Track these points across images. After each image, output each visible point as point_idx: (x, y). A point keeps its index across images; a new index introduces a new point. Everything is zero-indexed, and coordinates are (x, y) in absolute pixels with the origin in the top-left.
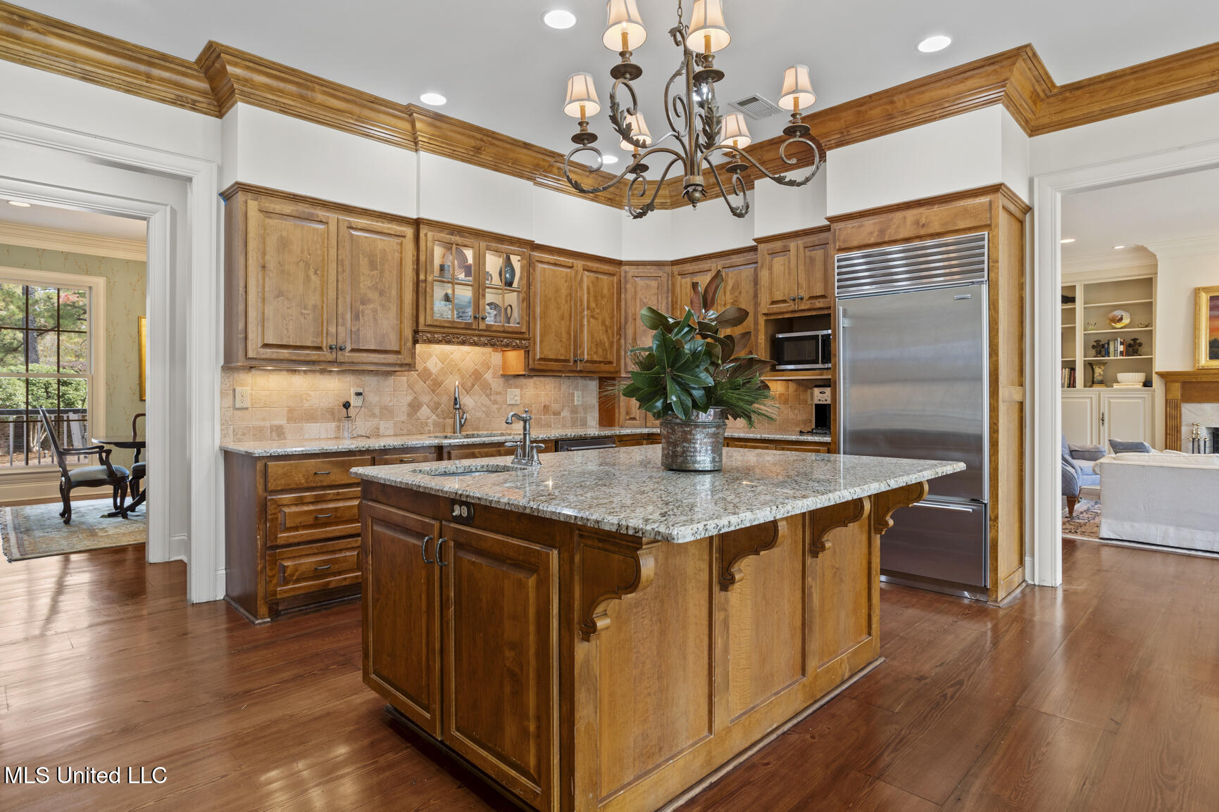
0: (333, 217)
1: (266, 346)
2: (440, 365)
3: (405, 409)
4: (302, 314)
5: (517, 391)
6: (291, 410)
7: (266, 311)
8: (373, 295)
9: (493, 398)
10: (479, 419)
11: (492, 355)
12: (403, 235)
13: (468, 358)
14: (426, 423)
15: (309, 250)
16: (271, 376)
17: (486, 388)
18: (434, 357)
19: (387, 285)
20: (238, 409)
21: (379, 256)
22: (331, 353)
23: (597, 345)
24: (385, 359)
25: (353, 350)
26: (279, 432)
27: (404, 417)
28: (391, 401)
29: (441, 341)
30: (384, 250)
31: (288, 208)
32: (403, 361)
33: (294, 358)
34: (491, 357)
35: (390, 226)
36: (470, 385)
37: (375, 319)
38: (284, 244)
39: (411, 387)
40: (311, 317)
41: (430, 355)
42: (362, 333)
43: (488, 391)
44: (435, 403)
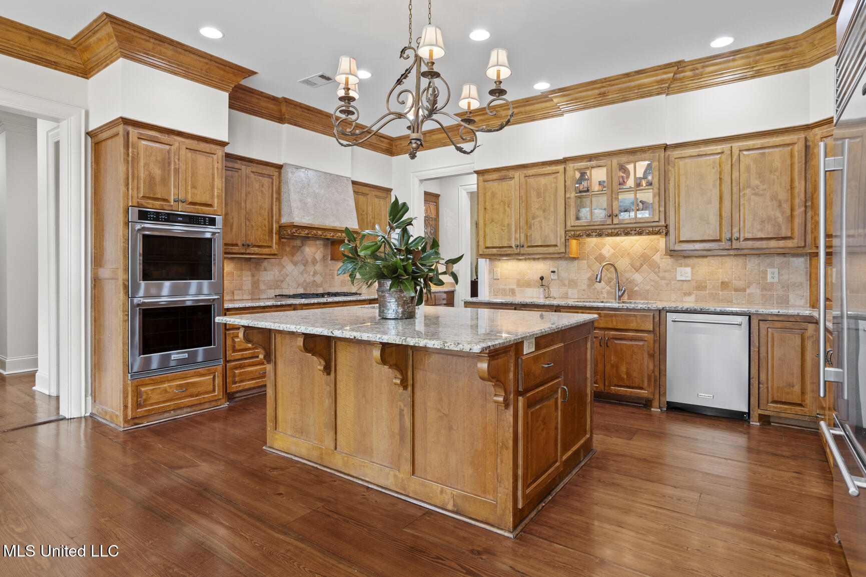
0: (517, 174)
1: (487, 248)
2: (612, 251)
3: (586, 282)
4: (502, 229)
5: (689, 269)
6: (518, 281)
7: (486, 230)
8: (539, 213)
9: (661, 274)
10: (647, 291)
11: (660, 241)
12: (558, 171)
13: (637, 245)
14: (601, 292)
15: (505, 195)
16: (509, 263)
17: (655, 267)
18: (607, 245)
19: (548, 205)
20: (495, 279)
21: (542, 188)
22: (517, 249)
23: (763, 222)
24: (547, 250)
25: (529, 247)
26: (513, 292)
27: (584, 287)
28: (575, 277)
29: (621, 234)
30: (546, 184)
31: (495, 176)
32: (559, 251)
33: (499, 253)
34: (659, 242)
35: (551, 168)
36: (638, 264)
37: (541, 227)
38: (493, 195)
39: (589, 267)
40: (506, 230)
41: (605, 245)
42: (533, 236)
43: (657, 270)
44: (609, 278)
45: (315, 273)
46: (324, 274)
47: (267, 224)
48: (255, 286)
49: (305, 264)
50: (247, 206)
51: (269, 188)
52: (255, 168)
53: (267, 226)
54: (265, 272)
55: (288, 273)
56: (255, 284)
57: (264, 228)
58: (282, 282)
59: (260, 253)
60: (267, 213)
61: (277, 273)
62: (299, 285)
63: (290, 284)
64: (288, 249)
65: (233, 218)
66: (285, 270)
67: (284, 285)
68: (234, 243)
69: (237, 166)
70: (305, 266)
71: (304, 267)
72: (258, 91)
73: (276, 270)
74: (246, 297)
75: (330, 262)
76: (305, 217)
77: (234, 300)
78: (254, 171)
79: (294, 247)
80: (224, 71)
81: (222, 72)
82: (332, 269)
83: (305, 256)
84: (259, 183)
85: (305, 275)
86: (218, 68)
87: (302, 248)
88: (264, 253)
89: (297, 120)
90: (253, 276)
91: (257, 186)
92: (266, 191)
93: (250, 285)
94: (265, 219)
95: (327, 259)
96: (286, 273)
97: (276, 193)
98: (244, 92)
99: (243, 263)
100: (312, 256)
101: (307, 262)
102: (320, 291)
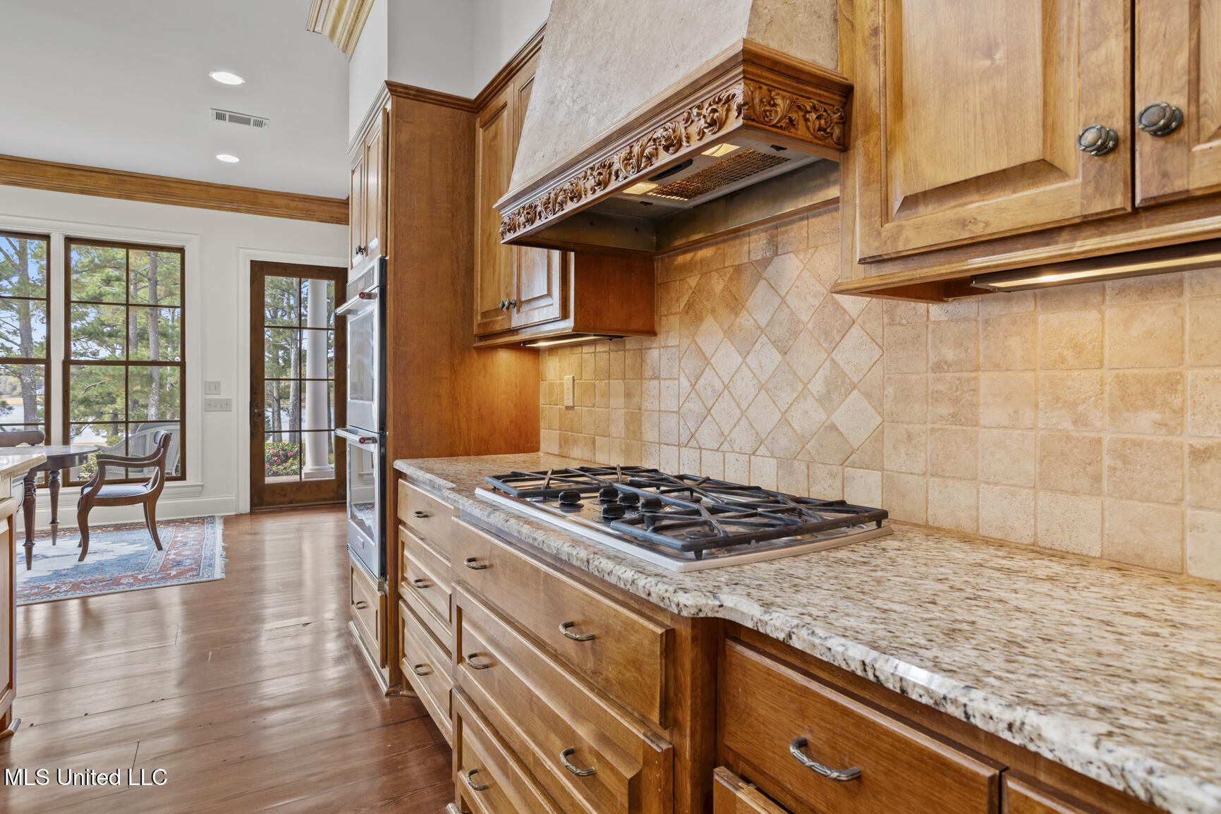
46: (889, 390)
48: (631, 428)
52: (525, 74)
54: (655, 382)
55: (720, 386)
56: (634, 423)
64: (718, 285)
66: (708, 372)
67: (707, 434)
69: (501, 99)
70: (784, 350)
73: (682, 375)
74: (614, 458)
78: (524, 83)
85: (787, 395)
90: (628, 394)
93: (622, 423)
96: (714, 387)
101: (795, 329)
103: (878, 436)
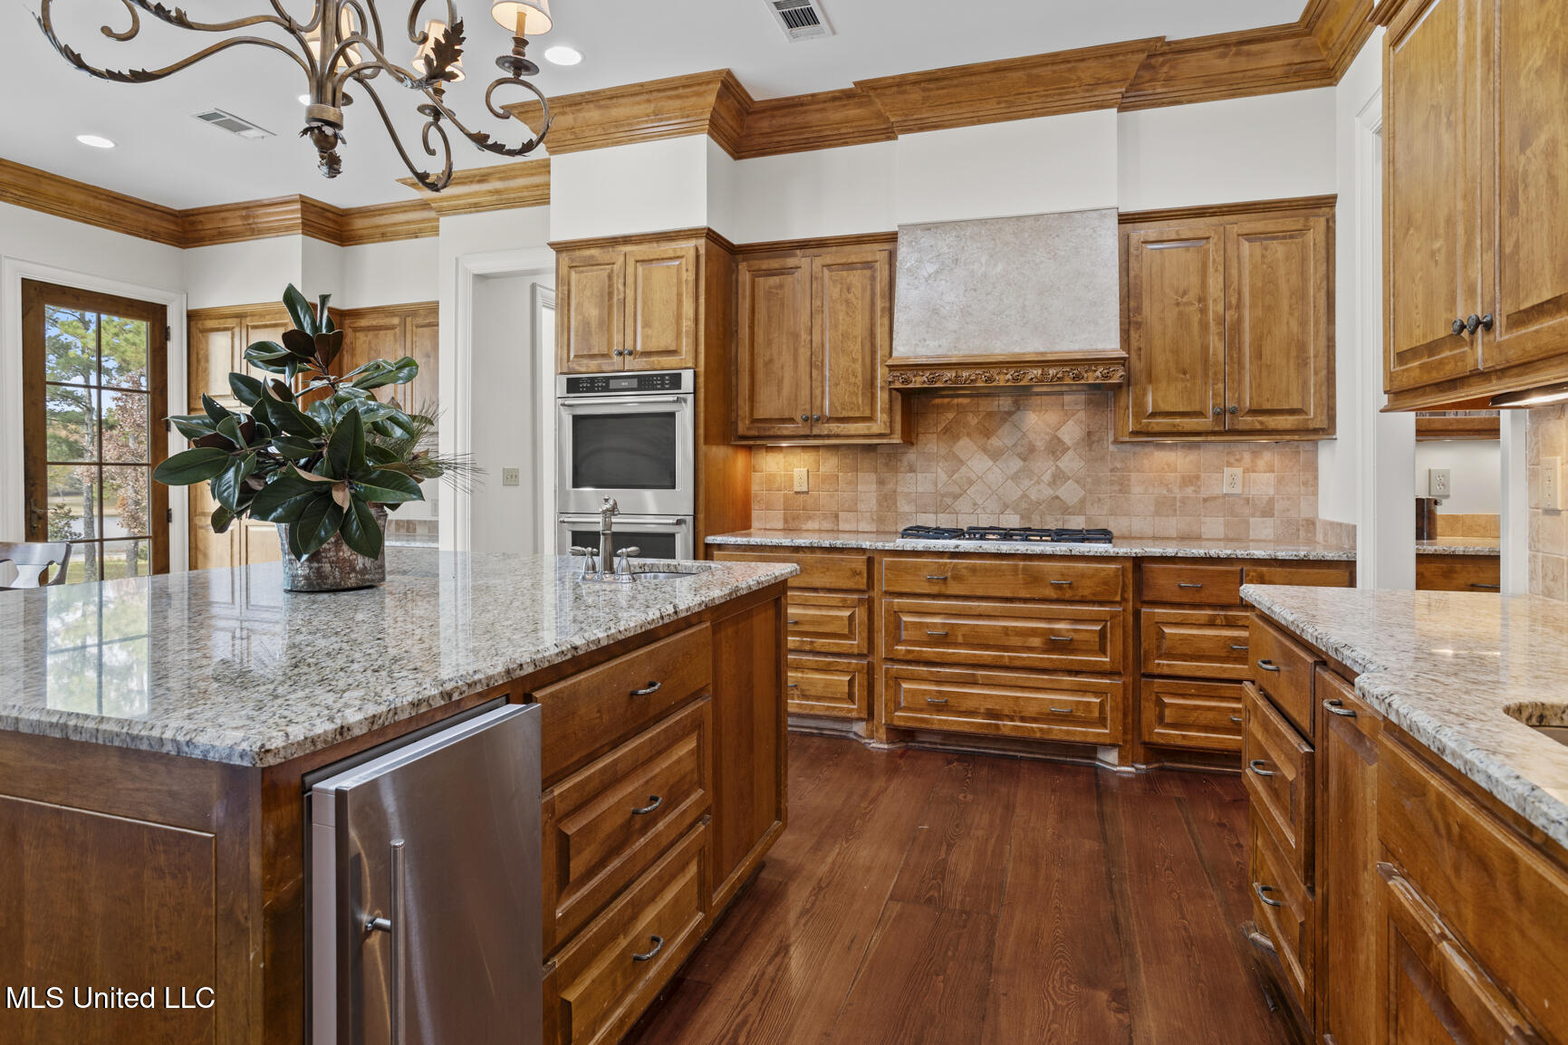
45: (1059, 478)
46: (1089, 480)
47: (860, 370)
48: (885, 504)
49: (1028, 453)
50: (814, 339)
51: (864, 290)
52: (830, 256)
53: (860, 375)
54: (912, 475)
55: (974, 477)
56: (888, 501)
57: (852, 380)
58: (956, 497)
59: (842, 433)
60: (858, 346)
61: (943, 476)
62: (1006, 506)
63: (980, 502)
64: (973, 420)
65: (782, 368)
66: (964, 469)
67: (963, 505)
68: (786, 415)
69: (791, 262)
70: (1024, 460)
71: (1022, 463)
72: (803, 96)
73: (939, 470)
74: (863, 526)
75: (1112, 448)
76: (928, 342)
77: (838, 531)
78: (829, 262)
79: (990, 414)
80: (679, 97)
81: (678, 103)
82: (1118, 465)
83: (1024, 434)
84: (839, 286)
85: (1026, 483)
86: (669, 98)
87: (1015, 417)
88: (852, 432)
89: (920, 116)
90: (881, 482)
91: (835, 292)
92: (857, 298)
93: (874, 501)
94: (854, 360)
95: (1100, 440)
96: (969, 478)
97: (883, 296)
98: (787, 110)
99: (859, 455)
100: (1047, 434)
101: (1032, 449)
102: (1077, 523)
103: (1083, 501)
